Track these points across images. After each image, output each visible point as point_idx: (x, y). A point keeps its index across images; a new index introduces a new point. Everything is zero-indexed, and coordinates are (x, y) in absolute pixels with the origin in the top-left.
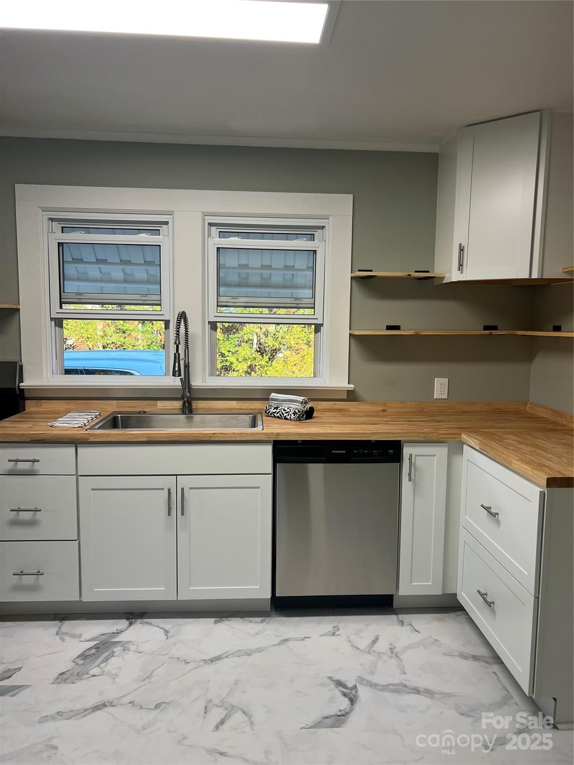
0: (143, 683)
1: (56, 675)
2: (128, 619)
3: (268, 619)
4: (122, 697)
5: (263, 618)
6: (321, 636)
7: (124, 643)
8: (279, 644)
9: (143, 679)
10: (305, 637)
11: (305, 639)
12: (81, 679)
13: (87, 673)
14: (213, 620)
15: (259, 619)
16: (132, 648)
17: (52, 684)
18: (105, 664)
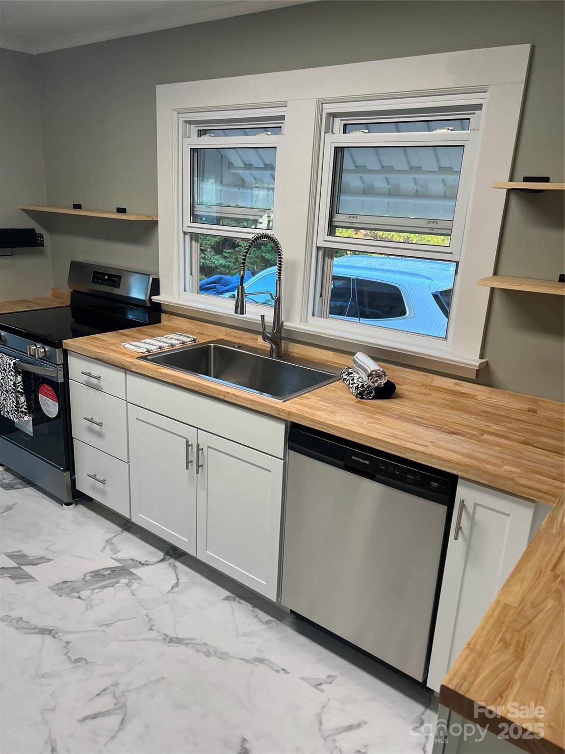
0: (99, 628)
1: (59, 580)
2: (167, 554)
3: (275, 623)
4: (69, 632)
5: (272, 619)
6: (302, 679)
7: (136, 577)
8: (248, 661)
9: (103, 624)
10: (283, 670)
11: (281, 672)
12: (69, 595)
13: (79, 592)
14: (227, 593)
15: (266, 617)
16: (135, 586)
17: (49, 588)
18: (100, 590)
